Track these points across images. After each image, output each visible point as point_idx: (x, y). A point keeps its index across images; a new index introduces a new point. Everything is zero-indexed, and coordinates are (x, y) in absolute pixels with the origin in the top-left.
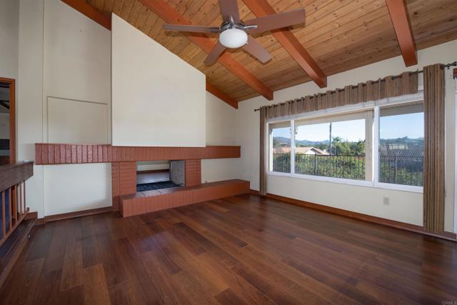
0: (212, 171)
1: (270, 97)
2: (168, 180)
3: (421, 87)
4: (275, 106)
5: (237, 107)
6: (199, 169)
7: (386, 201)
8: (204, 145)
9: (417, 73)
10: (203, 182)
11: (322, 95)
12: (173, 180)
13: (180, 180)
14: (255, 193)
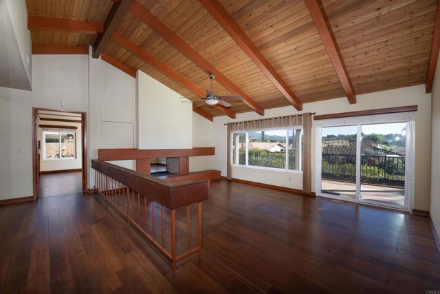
0: (196, 164)
1: (233, 117)
2: (165, 170)
3: (302, 123)
4: (237, 123)
5: (212, 121)
6: (187, 163)
7: (290, 179)
8: (191, 148)
9: (301, 115)
10: (190, 171)
11: (261, 120)
12: (169, 171)
13: (176, 170)
14: (224, 178)
